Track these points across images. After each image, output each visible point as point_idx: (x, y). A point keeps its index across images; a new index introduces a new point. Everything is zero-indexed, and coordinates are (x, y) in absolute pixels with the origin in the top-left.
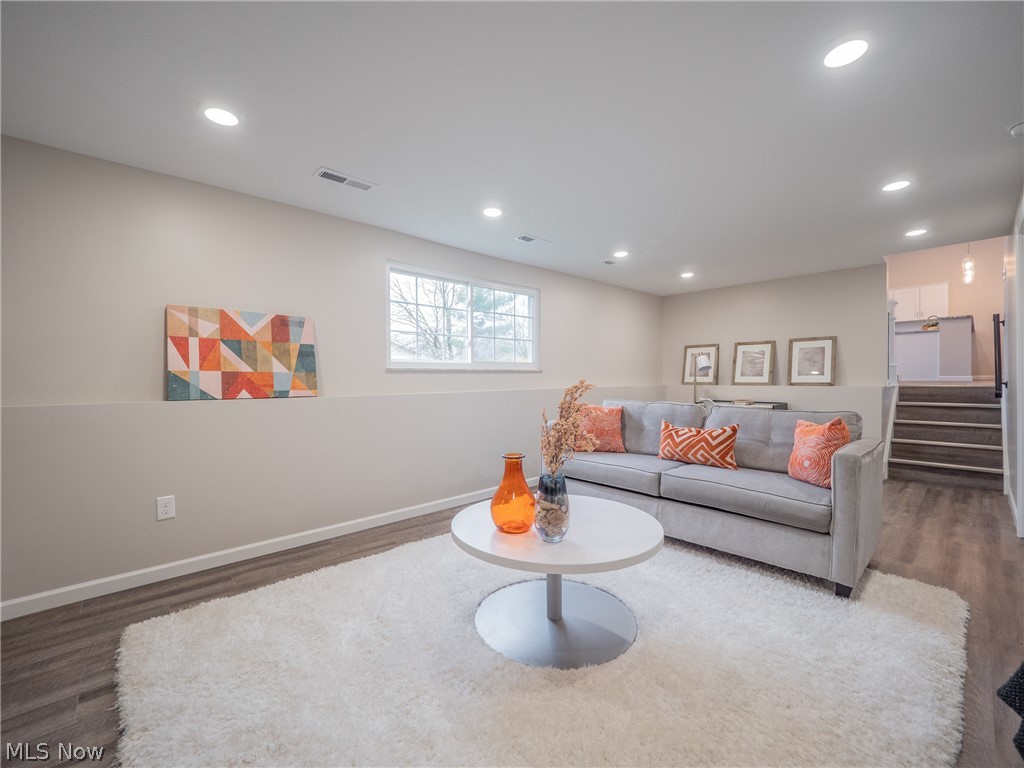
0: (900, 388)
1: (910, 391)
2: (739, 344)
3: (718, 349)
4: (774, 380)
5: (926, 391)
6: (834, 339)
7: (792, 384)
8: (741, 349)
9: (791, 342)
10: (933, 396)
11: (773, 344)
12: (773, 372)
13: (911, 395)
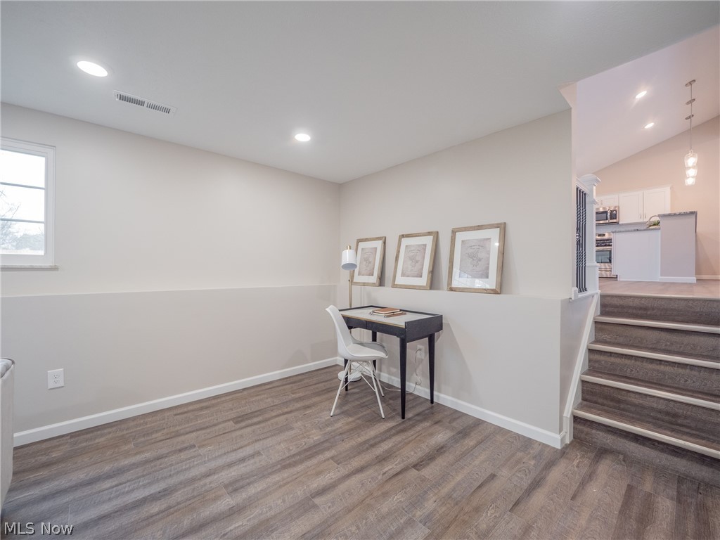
0: (602, 297)
1: (615, 302)
2: (403, 236)
3: (385, 243)
4: (433, 284)
5: (637, 302)
6: (503, 227)
7: (451, 289)
8: (405, 241)
9: (454, 232)
10: (646, 309)
11: (436, 236)
12: (434, 272)
13: (616, 307)
